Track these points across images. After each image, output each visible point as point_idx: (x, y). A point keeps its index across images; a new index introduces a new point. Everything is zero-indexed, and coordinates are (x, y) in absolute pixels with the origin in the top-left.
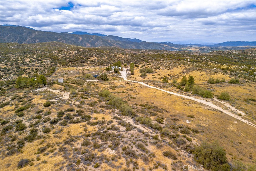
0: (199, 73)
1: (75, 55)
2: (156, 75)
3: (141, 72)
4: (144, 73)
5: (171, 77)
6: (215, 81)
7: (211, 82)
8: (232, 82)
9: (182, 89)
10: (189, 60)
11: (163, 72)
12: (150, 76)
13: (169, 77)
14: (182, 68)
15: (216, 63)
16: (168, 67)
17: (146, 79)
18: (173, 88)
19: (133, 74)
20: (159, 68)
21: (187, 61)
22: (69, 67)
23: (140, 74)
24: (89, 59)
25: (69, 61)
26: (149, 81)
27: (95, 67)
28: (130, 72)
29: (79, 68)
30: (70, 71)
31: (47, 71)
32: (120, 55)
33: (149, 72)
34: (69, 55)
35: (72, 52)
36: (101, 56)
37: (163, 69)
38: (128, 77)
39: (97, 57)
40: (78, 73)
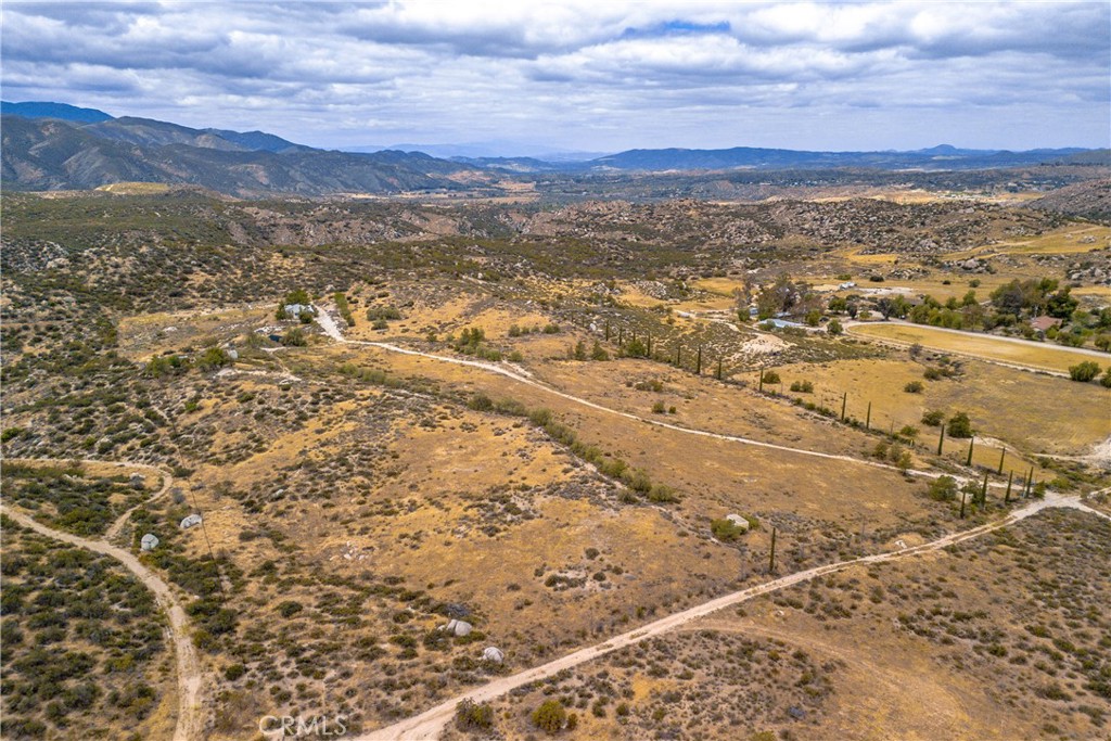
0: (497, 314)
1: (135, 271)
2: (407, 323)
3: (370, 319)
4: (378, 321)
5: (443, 326)
6: (521, 330)
7: (514, 333)
8: (548, 331)
9: (463, 351)
10: (480, 275)
11: (422, 316)
12: (394, 325)
13: (437, 326)
14: (464, 302)
15: (544, 277)
16: (432, 302)
17: (388, 335)
18: (447, 350)
19: (352, 324)
20: (411, 304)
21: (476, 277)
22: (143, 313)
23: (371, 324)
24: (187, 280)
25: (128, 293)
26: (398, 341)
27: (229, 309)
28: (343, 320)
29: (182, 314)
30: (161, 325)
31: (92, 330)
32: (276, 258)
33: (389, 317)
34: (115, 273)
35: (119, 260)
36: (219, 267)
37: (421, 308)
38: (342, 333)
39: (206, 271)
40: (192, 331)
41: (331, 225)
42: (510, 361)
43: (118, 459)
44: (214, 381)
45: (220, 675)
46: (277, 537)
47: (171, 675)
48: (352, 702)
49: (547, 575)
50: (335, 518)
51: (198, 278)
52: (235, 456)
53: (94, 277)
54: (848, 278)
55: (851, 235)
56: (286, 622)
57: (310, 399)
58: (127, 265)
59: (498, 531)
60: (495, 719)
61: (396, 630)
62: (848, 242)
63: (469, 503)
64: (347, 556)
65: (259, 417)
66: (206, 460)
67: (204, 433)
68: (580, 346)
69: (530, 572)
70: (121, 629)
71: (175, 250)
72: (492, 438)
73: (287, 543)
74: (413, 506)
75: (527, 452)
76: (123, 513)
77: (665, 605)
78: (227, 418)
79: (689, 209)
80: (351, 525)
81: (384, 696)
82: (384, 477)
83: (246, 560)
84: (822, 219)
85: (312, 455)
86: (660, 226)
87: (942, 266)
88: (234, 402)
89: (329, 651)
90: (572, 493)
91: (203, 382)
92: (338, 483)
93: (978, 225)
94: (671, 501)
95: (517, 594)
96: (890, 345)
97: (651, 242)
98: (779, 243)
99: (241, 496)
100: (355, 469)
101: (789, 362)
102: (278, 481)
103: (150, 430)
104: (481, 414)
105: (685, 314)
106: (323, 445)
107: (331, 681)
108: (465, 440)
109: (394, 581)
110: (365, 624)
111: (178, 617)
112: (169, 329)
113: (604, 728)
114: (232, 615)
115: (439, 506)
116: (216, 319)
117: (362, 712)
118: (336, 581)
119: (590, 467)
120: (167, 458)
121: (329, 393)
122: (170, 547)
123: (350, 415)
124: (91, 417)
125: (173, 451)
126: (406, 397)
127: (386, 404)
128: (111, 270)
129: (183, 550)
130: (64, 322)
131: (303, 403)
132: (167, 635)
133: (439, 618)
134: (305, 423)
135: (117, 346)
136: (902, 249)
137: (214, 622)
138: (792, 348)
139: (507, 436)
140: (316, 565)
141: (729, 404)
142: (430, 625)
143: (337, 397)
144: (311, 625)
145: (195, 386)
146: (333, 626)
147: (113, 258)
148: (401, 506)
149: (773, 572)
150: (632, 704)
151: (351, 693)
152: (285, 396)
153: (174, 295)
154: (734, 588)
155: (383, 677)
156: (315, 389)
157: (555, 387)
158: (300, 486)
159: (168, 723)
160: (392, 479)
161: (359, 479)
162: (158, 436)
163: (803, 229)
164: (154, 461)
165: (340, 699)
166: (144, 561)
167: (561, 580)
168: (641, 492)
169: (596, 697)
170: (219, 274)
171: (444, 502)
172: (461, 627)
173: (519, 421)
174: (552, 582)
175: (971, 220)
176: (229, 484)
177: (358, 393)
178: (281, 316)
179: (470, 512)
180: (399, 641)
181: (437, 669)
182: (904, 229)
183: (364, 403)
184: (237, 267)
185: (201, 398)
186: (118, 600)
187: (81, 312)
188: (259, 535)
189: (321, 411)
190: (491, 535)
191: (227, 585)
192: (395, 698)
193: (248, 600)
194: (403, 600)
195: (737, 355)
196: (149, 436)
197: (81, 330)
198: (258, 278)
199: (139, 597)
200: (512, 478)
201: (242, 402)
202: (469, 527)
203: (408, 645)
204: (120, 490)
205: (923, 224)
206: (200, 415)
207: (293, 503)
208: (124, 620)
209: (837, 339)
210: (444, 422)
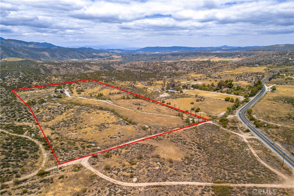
0: (107, 90)
2: (86, 92)
3: (77, 92)
4: (79, 92)
5: (94, 93)
7: (110, 94)
8: (118, 93)
9: (98, 98)
10: (103, 81)
11: (89, 91)
12: (82, 93)
13: (93, 93)
14: (99, 87)
15: (119, 81)
16: (92, 87)
17: (81, 95)
18: (94, 98)
19: (73, 93)
20: (87, 88)
22: (22, 92)
23: (77, 93)
24: (32, 83)
25: (18, 87)
26: (83, 96)
27: (43, 90)
28: (70, 92)
29: (31, 92)
30: (27, 94)
31: (10, 96)
32: (54, 78)
33: (81, 91)
34: (14, 82)
35: (15, 79)
36: (39, 80)
37: (89, 89)
38: (70, 95)
39: (36, 81)
40: (34, 95)
41: (67, 68)
42: (108, 100)
43: (22, 122)
44: (42, 106)
45: (50, 153)
46: (58, 134)
47: (41, 153)
48: (74, 155)
49: (110, 137)
50: (70, 130)
51: (35, 83)
52: (48, 120)
53: (9, 83)
54: (189, 80)
55: (193, 70)
56: (61, 146)
57: (64, 109)
58: (17, 80)
59: (102, 130)
60: (98, 156)
61: (81, 146)
62: (192, 71)
63: (97, 126)
64: (72, 136)
65: (53, 113)
66: (42, 121)
67: (41, 116)
68: (124, 96)
69: (107, 137)
70: (31, 148)
71: (28, 76)
72: (102, 115)
73: (60, 135)
74: (85, 127)
75: (109, 117)
76: (26, 131)
77: (130, 140)
78: (46, 113)
79: (158, 63)
80: (73, 131)
81: (79, 154)
82: (80, 123)
83: (53, 137)
84: (187, 66)
85: (65, 119)
86: (150, 68)
87: (210, 77)
88: (47, 110)
89: (69, 149)
90: (117, 123)
91: (40, 106)
92: (70, 124)
93: (221, 67)
94: (135, 124)
95: (104, 140)
96: (192, 95)
97: (147, 72)
98: (177, 72)
99: (50, 127)
100: (74, 122)
101: (168, 99)
102: (58, 124)
103: (29, 116)
104: (101, 110)
105: (150, 89)
106: (67, 118)
107: (70, 153)
108: (97, 115)
109: (81, 139)
110: (76, 145)
111: (41, 146)
112: (29, 95)
113: (116, 157)
114: (51, 145)
115: (91, 127)
116: (40, 93)
117: (75, 157)
118: (71, 140)
119: (121, 119)
120: (33, 121)
121: (68, 107)
122: (37, 136)
123: (73, 112)
124: (15, 114)
125: (34, 120)
126: (85, 108)
127: (80, 109)
128: (13, 82)
129: (40, 136)
130: (3, 94)
131: (62, 109)
132: (39, 148)
133: (89, 144)
134: (63, 113)
135: (16, 99)
136: (203, 73)
137: (48, 146)
138: (170, 96)
139: (106, 114)
140: (67, 138)
141: (153, 107)
142: (88, 145)
143: (70, 108)
144: (66, 146)
145: (38, 107)
146: (70, 146)
147: (13, 79)
148: (83, 128)
149: (151, 134)
150: (121, 153)
151: (74, 154)
152: (58, 108)
153: (29, 87)
154: (143, 137)
155: (79, 152)
156: (65, 107)
157: (117, 105)
158: (62, 125)
159: (42, 160)
160: (81, 123)
161: (75, 123)
162: (30, 117)
163: (183, 68)
164: (30, 122)
165: (72, 155)
166: (33, 138)
167: (112, 137)
168: (130, 123)
169: (116, 153)
170: (40, 82)
171: (92, 126)
172: (93, 145)
173: (108, 111)
174: (111, 138)
175: (220, 66)
176: (48, 125)
177: (74, 107)
178: (56, 92)
179: (97, 128)
180: (82, 147)
181: (89, 151)
182: (205, 68)
183: (76, 109)
184: (44, 80)
185: (39, 109)
186: (29, 144)
187: (7, 92)
188: (55, 134)
189: (66, 111)
190: (100, 131)
191: (49, 141)
192: (81, 155)
193: (54, 143)
194: (83, 142)
195: (158, 98)
196: (29, 117)
197: (7, 96)
198: (49, 83)
199: (33, 143)
200: (106, 122)
201: (49, 110)
202: (96, 130)
203: (84, 148)
204: (25, 127)
205: (209, 67)
206: (40, 113)
207: (61, 128)
208: (31, 146)
209: (181, 94)
210: (92, 112)
